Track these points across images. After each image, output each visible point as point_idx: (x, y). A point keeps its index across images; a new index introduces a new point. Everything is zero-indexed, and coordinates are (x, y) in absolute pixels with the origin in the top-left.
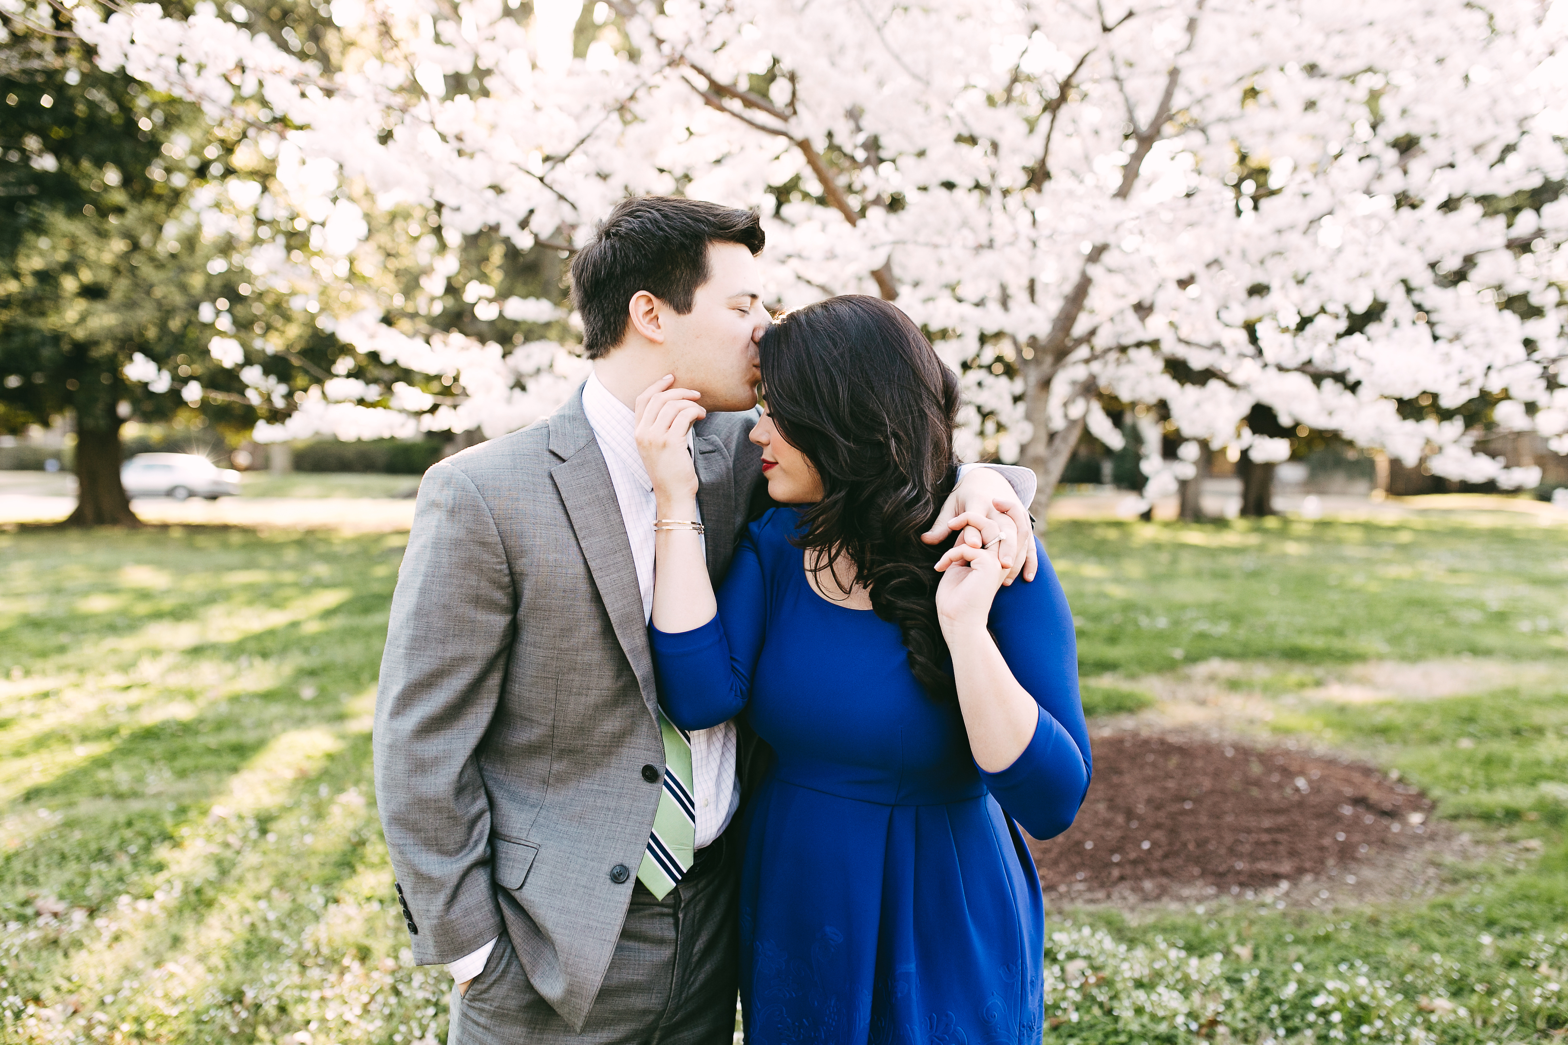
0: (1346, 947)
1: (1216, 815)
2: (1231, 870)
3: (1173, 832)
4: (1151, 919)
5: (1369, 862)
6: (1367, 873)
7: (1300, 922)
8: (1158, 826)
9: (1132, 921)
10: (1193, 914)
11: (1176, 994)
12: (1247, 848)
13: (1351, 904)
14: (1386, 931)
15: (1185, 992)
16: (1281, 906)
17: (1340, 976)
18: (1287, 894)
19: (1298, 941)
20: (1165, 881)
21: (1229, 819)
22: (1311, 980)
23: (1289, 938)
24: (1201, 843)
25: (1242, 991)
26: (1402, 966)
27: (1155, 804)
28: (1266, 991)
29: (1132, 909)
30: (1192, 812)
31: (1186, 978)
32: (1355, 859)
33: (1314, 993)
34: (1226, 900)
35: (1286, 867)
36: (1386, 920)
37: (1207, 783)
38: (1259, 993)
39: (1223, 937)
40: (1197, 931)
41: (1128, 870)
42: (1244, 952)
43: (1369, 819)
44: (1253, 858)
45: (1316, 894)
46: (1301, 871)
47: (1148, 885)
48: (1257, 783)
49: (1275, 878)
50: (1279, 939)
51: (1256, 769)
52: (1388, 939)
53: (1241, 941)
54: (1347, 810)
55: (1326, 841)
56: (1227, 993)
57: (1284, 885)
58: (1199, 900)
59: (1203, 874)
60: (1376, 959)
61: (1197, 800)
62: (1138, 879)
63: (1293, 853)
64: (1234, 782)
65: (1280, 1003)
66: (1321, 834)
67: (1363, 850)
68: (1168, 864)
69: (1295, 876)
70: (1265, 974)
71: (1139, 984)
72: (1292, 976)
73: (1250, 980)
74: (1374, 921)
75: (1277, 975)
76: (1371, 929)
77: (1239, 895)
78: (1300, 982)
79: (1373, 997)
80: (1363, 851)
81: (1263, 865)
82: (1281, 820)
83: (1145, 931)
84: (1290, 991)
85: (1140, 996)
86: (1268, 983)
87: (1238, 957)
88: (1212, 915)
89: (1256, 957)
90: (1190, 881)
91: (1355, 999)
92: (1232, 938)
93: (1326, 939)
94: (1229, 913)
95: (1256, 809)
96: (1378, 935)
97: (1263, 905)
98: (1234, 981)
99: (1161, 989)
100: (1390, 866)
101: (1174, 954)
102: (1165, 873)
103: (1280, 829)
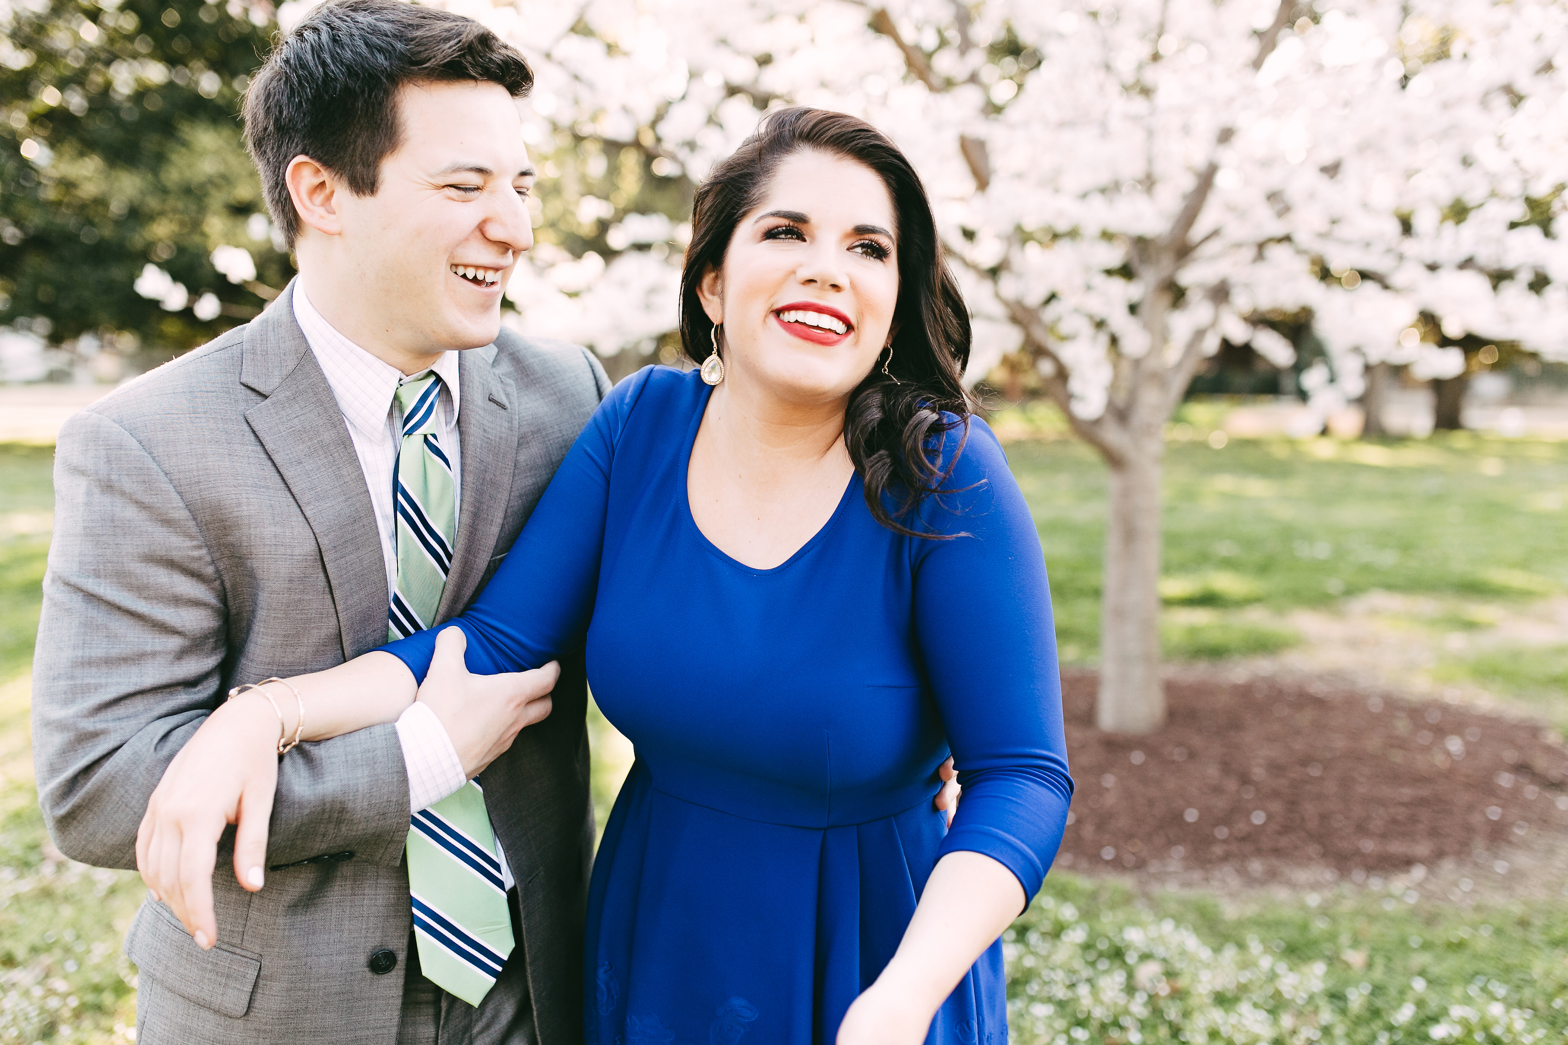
0: (1481, 957)
1: (1346, 783)
2: (1357, 853)
3: (1292, 804)
4: (1251, 910)
5: (1525, 845)
6: (1522, 860)
7: (1431, 920)
8: (1276, 794)
9: (1230, 911)
10: (1303, 907)
11: (1262, 1015)
12: (1377, 824)
13: (1497, 900)
14: (1536, 937)
15: (1273, 1012)
16: (1412, 899)
17: (1467, 1000)
18: (1420, 885)
19: (1426, 946)
20: (1274, 862)
21: (1361, 789)
22: (1434, 1003)
23: (1415, 941)
24: (1324, 817)
25: (1343, 1011)
26: (1550, 987)
27: (1276, 768)
28: (1376, 1013)
29: (1232, 895)
30: (1321, 779)
31: (1277, 994)
32: (1509, 843)
33: (1434, 1019)
34: (1347, 888)
35: (1423, 849)
36: (1538, 921)
37: (1340, 743)
38: (1367, 1015)
39: (1332, 937)
40: (1304, 927)
41: (1234, 847)
42: (1356, 958)
43: (1531, 791)
44: (1384, 836)
45: (1456, 884)
46: (1440, 854)
47: (1256, 866)
48: (1401, 744)
49: (1406, 863)
50: (1403, 942)
51: (1402, 726)
52: (1536, 947)
53: (1356, 943)
54: (1505, 780)
55: (1476, 819)
56: (1326, 1015)
57: (1418, 872)
58: (1315, 886)
59: (1324, 855)
60: (1521, 976)
61: (1327, 765)
62: (1244, 857)
63: (1434, 833)
64: (1373, 743)
65: (1390, 1028)
66: (1470, 808)
67: (1520, 832)
68: (1284, 842)
69: (1432, 861)
70: (1377, 990)
71: (1222, 1000)
72: (1410, 995)
73: (1357, 998)
74: (1524, 923)
75: (1393, 992)
76: (1518, 933)
77: (1362, 886)
78: (1420, 1004)
79: (1509, 1030)
80: (1518, 831)
81: (1396, 847)
82: (1425, 792)
83: (1241, 924)
84: (1405, 1015)
85: (1217, 1016)
86: (1379, 1003)
87: (1348, 966)
88: (1324, 911)
89: (1370, 965)
90: (1304, 862)
91: (1486, 1028)
92: (1345, 939)
93: (1458, 946)
94: (1348, 905)
95: (1396, 777)
96: (1526, 942)
97: (1390, 896)
98: (1336, 997)
99: (1245, 1007)
100: (1551, 851)
101: (1266, 962)
102: (1277, 852)
103: (1422, 802)
